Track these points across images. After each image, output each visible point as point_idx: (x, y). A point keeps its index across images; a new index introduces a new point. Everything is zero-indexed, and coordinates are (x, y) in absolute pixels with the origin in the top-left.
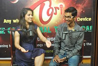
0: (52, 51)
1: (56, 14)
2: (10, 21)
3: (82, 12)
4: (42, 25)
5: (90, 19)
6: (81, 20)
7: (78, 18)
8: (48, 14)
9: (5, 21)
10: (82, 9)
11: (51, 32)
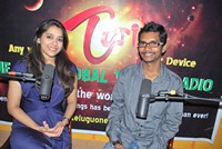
0: (106, 121)
2: (20, 50)
3: (180, 45)
5: (193, 64)
7: (168, 59)
9: (12, 48)
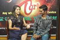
0: (32, 32)
1: (34, 9)
2: (6, 13)
3: (51, 8)
4: (26, 16)
5: (55, 12)
6: (50, 12)
7: (48, 12)
8: (30, 9)
9: (3, 13)
10: (51, 6)
11: (31, 20)
